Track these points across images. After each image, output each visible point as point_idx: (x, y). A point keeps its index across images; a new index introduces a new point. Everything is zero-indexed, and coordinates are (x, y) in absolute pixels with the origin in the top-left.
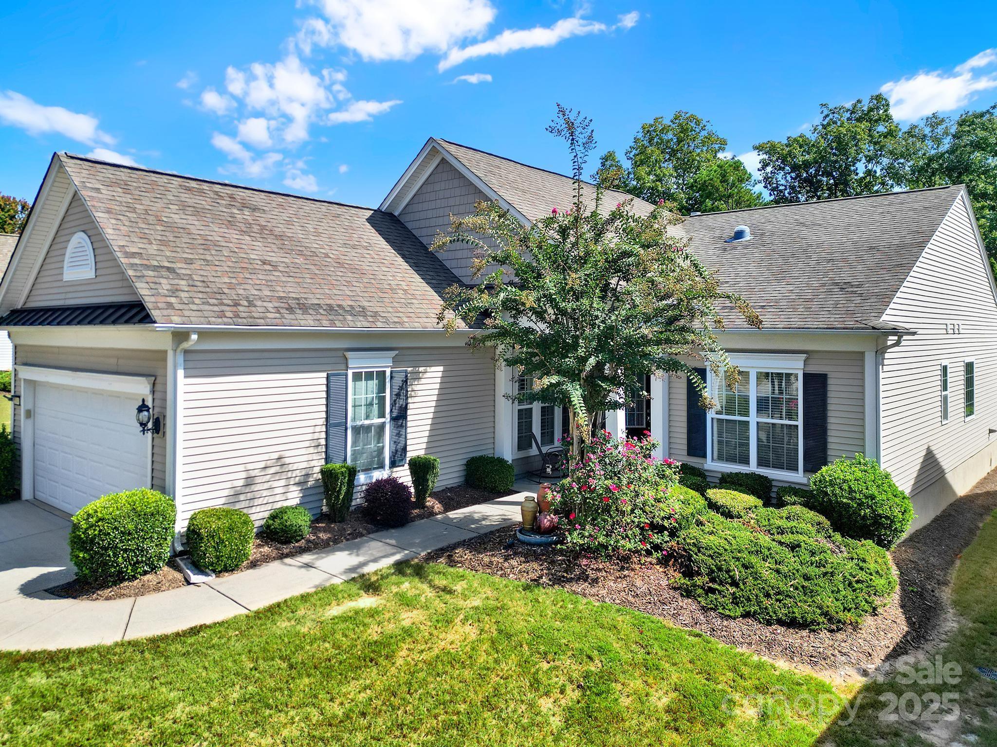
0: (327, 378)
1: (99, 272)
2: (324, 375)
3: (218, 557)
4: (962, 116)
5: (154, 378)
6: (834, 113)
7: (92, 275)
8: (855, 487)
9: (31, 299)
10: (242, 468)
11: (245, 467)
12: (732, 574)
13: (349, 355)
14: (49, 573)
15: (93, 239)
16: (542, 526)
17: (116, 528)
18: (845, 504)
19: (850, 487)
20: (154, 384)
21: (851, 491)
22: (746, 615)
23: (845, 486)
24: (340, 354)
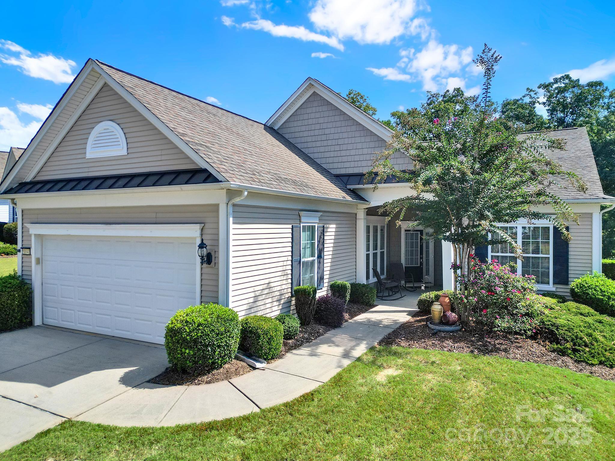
0: (292, 229)
1: (130, 151)
2: (290, 226)
3: (270, 349)
4: (504, 101)
5: (203, 225)
6: (433, 97)
7: (124, 152)
8: (603, 289)
9: (40, 174)
10: (251, 290)
11: (254, 289)
12: (583, 340)
13: (302, 213)
14: (131, 371)
15: (123, 126)
16: (451, 320)
17: (213, 330)
18: (600, 299)
19: (601, 289)
20: (202, 229)
21: (602, 291)
22: (601, 363)
23: (598, 289)
24: (297, 213)
